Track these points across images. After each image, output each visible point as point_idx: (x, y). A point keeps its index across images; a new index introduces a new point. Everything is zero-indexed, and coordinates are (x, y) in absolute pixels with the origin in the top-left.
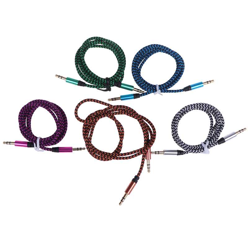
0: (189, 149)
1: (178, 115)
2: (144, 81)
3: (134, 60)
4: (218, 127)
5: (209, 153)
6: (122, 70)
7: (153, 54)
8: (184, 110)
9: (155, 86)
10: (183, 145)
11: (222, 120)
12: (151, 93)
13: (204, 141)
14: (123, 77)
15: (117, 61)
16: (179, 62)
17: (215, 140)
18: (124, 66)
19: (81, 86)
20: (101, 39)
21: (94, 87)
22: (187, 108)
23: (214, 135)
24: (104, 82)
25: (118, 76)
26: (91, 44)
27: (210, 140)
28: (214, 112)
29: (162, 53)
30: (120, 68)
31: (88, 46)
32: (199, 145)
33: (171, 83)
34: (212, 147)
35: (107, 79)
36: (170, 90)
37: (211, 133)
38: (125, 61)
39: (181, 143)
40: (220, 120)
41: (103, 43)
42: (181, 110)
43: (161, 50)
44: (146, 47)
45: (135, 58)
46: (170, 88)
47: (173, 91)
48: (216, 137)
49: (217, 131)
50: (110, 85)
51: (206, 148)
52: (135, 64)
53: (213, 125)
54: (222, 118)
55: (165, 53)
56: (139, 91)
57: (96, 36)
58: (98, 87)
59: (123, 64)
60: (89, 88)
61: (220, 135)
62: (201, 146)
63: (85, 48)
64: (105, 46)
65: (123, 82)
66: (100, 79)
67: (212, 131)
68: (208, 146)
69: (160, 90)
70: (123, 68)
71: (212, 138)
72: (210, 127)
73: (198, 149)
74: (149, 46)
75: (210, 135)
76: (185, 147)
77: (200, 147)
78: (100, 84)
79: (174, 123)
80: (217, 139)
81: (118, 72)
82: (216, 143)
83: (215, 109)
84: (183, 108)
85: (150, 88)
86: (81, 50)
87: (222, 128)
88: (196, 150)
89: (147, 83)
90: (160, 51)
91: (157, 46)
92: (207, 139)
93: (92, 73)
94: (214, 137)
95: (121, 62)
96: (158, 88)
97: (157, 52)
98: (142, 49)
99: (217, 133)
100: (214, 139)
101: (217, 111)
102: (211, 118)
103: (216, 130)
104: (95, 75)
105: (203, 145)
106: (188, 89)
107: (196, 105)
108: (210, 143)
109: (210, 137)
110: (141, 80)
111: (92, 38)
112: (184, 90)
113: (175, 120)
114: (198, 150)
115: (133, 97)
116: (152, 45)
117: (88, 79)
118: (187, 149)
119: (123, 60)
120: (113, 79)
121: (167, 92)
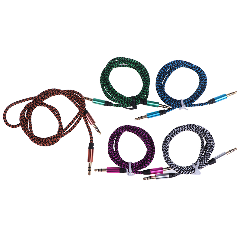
0: (180, 170)
1: (168, 137)
2: (169, 96)
3: (157, 77)
4: (208, 148)
5: (200, 173)
6: (147, 88)
7: (175, 70)
8: (175, 131)
9: (180, 101)
10: (174, 166)
11: (212, 141)
12: (176, 108)
13: (195, 162)
14: (148, 95)
15: (141, 79)
16: (202, 76)
17: (206, 161)
18: (148, 83)
19: (108, 106)
20: (124, 59)
21: (120, 106)
22: (177, 130)
23: (205, 156)
24: (130, 101)
25: (143, 94)
26: (115, 65)
27: (200, 161)
28: (204, 133)
29: (184, 68)
30: (145, 86)
31: (112, 67)
32: (190, 166)
33: (195, 97)
34: (203, 167)
35: (133, 97)
36: (194, 104)
37: (202, 153)
38: (149, 79)
39: (172, 164)
40: (210, 141)
41: (127, 63)
42: (171, 132)
43: (183, 65)
44: (169, 63)
45: (158, 75)
46: (194, 102)
47: (197, 105)
48: (206, 158)
49: (207, 152)
50: (136, 103)
51: (197, 169)
52: (159, 81)
53: (203, 145)
54: (212, 139)
55: (187, 68)
56: (164, 107)
57: (118, 57)
58: (124, 106)
59: (147, 82)
60: (116, 107)
61: (211, 156)
62: (192, 167)
63: (110, 69)
64: (129, 66)
65: (148, 99)
66: (126, 98)
67: (202, 152)
68: (199, 167)
69: (185, 105)
70: (148, 86)
71: (203, 159)
72: (201, 148)
73: (189, 170)
74: (171, 62)
75: (201, 156)
76: (176, 169)
77: (190, 168)
78: (126, 103)
79: (164, 144)
80: (208, 159)
81: (143, 90)
82: (207, 163)
83: (205, 130)
84: (173, 130)
85: (175, 104)
86: (105, 72)
87: (212, 149)
88: (186, 172)
89: (171, 98)
90: (182, 67)
91: (179, 62)
92: (198, 160)
93: (118, 93)
94: (205, 158)
95: (145, 80)
96: (182, 103)
97: (179, 67)
98: (164, 66)
99: (207, 154)
100: (204, 160)
101: (207, 132)
102: (202, 139)
103: (207, 150)
104: (121, 94)
105: (194, 166)
106: (212, 101)
107: (187, 126)
108: (201, 164)
109: (201, 158)
110: (166, 96)
111: (115, 59)
112: (208, 103)
113: (166, 142)
114: (189, 172)
115: (159, 114)
116: (174, 61)
117: (114, 99)
118: (178, 170)
119: (147, 78)
120: (138, 97)
121: (192, 106)
